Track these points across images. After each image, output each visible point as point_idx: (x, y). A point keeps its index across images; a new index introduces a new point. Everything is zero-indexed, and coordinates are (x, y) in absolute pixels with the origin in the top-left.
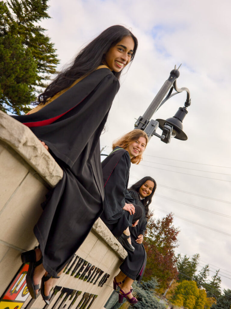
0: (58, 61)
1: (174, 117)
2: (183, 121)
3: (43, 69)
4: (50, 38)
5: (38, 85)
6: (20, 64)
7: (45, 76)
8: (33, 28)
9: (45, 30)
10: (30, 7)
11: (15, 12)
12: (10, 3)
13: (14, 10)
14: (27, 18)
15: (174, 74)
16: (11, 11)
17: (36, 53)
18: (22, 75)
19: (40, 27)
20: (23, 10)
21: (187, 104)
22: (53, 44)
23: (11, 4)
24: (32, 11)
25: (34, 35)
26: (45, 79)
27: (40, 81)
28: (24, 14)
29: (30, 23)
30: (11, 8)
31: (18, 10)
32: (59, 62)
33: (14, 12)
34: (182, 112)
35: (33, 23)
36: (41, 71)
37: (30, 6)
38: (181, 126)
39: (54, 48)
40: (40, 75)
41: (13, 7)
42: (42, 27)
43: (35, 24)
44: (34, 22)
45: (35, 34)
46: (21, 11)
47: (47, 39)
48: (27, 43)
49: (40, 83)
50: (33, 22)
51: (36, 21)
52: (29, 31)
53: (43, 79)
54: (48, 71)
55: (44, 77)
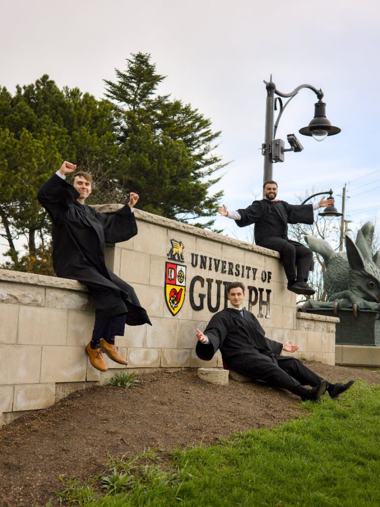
0: (206, 122)
1: (314, 117)
2: (326, 116)
3: (196, 144)
4: (180, 101)
5: (203, 167)
6: (166, 160)
7: (203, 149)
8: (153, 103)
9: (167, 97)
10: (134, 82)
11: (121, 101)
12: (109, 93)
13: (118, 100)
14: (139, 97)
15: (270, 88)
16: (116, 102)
17: (175, 131)
18: (175, 170)
19: (159, 97)
20: (128, 90)
21: (320, 95)
22: (188, 105)
23: (111, 95)
24: (138, 85)
25: (159, 112)
26: (207, 153)
27: (202, 160)
28: (133, 94)
29: (145, 100)
30: (113, 98)
31: (122, 96)
32: (209, 123)
33: (119, 101)
34: (320, 108)
35: (150, 99)
36: (194, 147)
37: (133, 80)
38: (327, 122)
39: (192, 109)
40: (196, 152)
41: (115, 96)
42: (162, 95)
43: (152, 97)
44: (149, 95)
45: (160, 110)
46: (127, 94)
47: (177, 105)
48: (158, 127)
49: (204, 162)
50: (149, 97)
51: (152, 93)
52: (151, 111)
53: (203, 154)
54: (203, 142)
55: (203, 152)
